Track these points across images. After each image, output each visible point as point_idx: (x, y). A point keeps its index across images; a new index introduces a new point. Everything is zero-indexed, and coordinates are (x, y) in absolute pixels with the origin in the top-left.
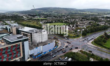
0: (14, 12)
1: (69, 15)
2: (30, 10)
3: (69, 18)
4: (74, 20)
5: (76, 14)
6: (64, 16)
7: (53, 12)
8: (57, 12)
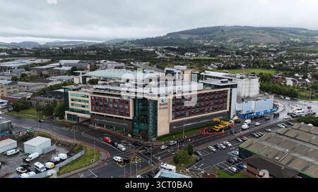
0: (125, 42)
1: (282, 49)
2: (165, 35)
3: (287, 58)
4: (303, 63)
5: (307, 44)
6: (267, 50)
7: (229, 41)
8: (241, 41)
